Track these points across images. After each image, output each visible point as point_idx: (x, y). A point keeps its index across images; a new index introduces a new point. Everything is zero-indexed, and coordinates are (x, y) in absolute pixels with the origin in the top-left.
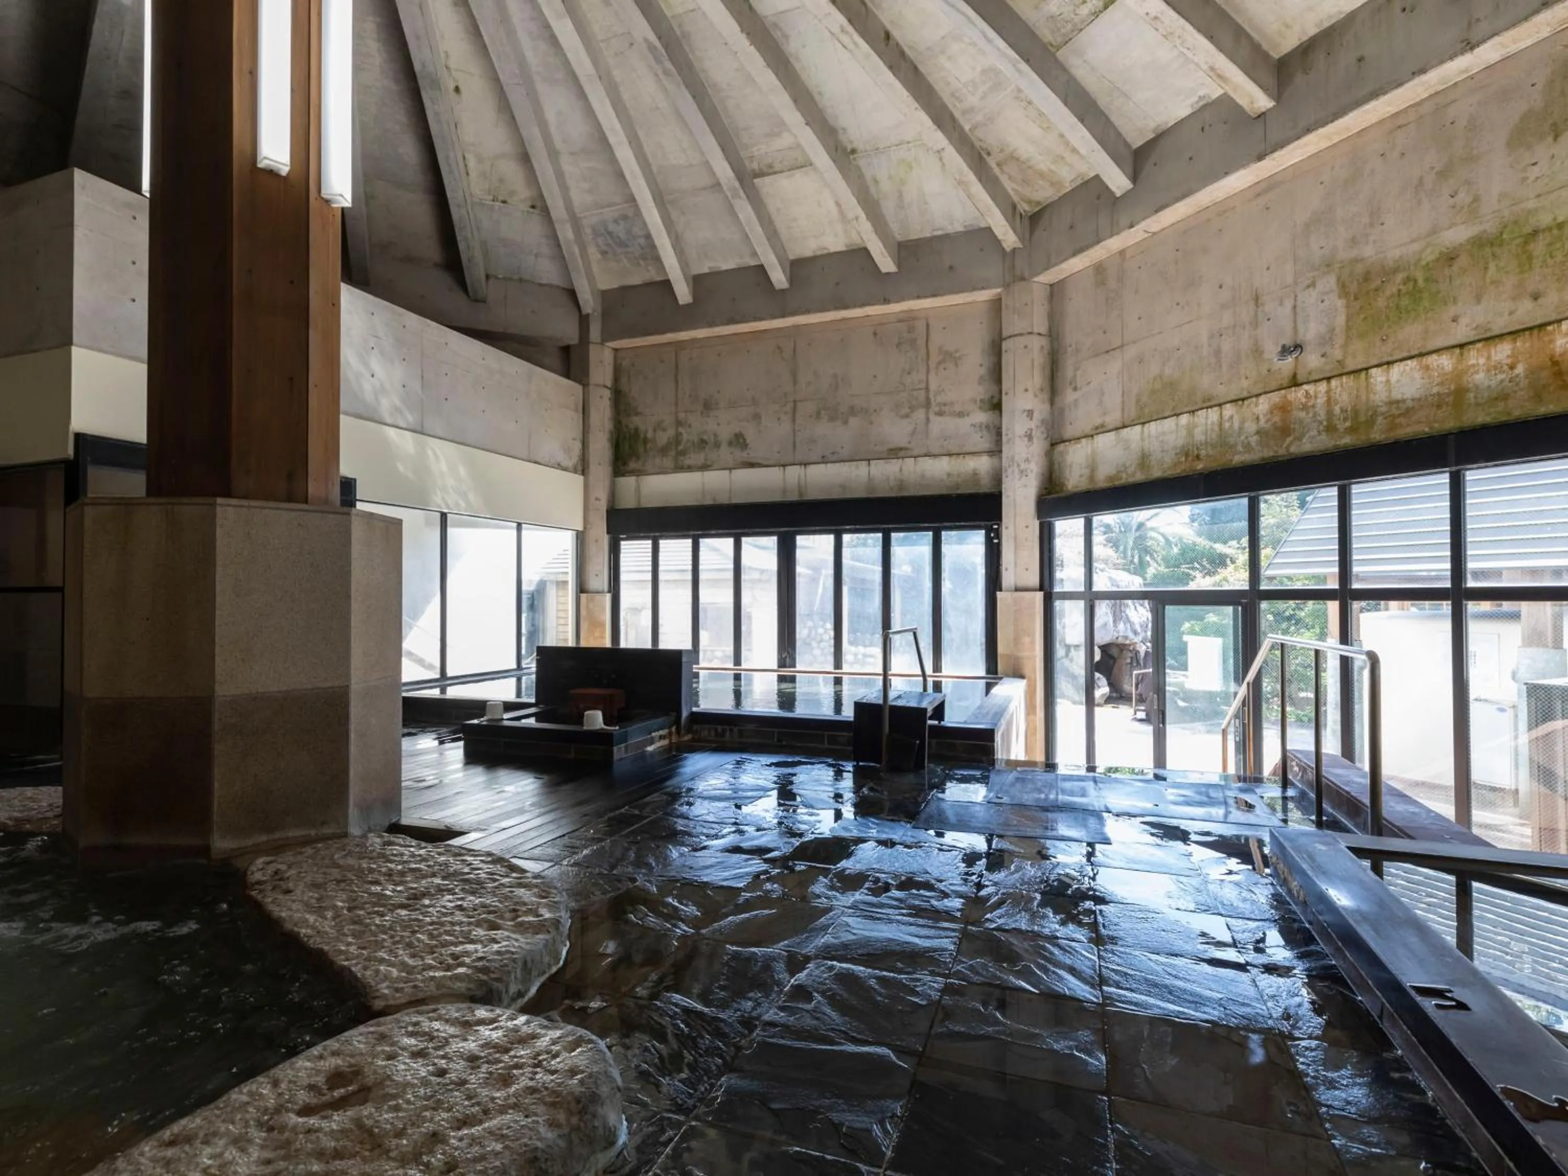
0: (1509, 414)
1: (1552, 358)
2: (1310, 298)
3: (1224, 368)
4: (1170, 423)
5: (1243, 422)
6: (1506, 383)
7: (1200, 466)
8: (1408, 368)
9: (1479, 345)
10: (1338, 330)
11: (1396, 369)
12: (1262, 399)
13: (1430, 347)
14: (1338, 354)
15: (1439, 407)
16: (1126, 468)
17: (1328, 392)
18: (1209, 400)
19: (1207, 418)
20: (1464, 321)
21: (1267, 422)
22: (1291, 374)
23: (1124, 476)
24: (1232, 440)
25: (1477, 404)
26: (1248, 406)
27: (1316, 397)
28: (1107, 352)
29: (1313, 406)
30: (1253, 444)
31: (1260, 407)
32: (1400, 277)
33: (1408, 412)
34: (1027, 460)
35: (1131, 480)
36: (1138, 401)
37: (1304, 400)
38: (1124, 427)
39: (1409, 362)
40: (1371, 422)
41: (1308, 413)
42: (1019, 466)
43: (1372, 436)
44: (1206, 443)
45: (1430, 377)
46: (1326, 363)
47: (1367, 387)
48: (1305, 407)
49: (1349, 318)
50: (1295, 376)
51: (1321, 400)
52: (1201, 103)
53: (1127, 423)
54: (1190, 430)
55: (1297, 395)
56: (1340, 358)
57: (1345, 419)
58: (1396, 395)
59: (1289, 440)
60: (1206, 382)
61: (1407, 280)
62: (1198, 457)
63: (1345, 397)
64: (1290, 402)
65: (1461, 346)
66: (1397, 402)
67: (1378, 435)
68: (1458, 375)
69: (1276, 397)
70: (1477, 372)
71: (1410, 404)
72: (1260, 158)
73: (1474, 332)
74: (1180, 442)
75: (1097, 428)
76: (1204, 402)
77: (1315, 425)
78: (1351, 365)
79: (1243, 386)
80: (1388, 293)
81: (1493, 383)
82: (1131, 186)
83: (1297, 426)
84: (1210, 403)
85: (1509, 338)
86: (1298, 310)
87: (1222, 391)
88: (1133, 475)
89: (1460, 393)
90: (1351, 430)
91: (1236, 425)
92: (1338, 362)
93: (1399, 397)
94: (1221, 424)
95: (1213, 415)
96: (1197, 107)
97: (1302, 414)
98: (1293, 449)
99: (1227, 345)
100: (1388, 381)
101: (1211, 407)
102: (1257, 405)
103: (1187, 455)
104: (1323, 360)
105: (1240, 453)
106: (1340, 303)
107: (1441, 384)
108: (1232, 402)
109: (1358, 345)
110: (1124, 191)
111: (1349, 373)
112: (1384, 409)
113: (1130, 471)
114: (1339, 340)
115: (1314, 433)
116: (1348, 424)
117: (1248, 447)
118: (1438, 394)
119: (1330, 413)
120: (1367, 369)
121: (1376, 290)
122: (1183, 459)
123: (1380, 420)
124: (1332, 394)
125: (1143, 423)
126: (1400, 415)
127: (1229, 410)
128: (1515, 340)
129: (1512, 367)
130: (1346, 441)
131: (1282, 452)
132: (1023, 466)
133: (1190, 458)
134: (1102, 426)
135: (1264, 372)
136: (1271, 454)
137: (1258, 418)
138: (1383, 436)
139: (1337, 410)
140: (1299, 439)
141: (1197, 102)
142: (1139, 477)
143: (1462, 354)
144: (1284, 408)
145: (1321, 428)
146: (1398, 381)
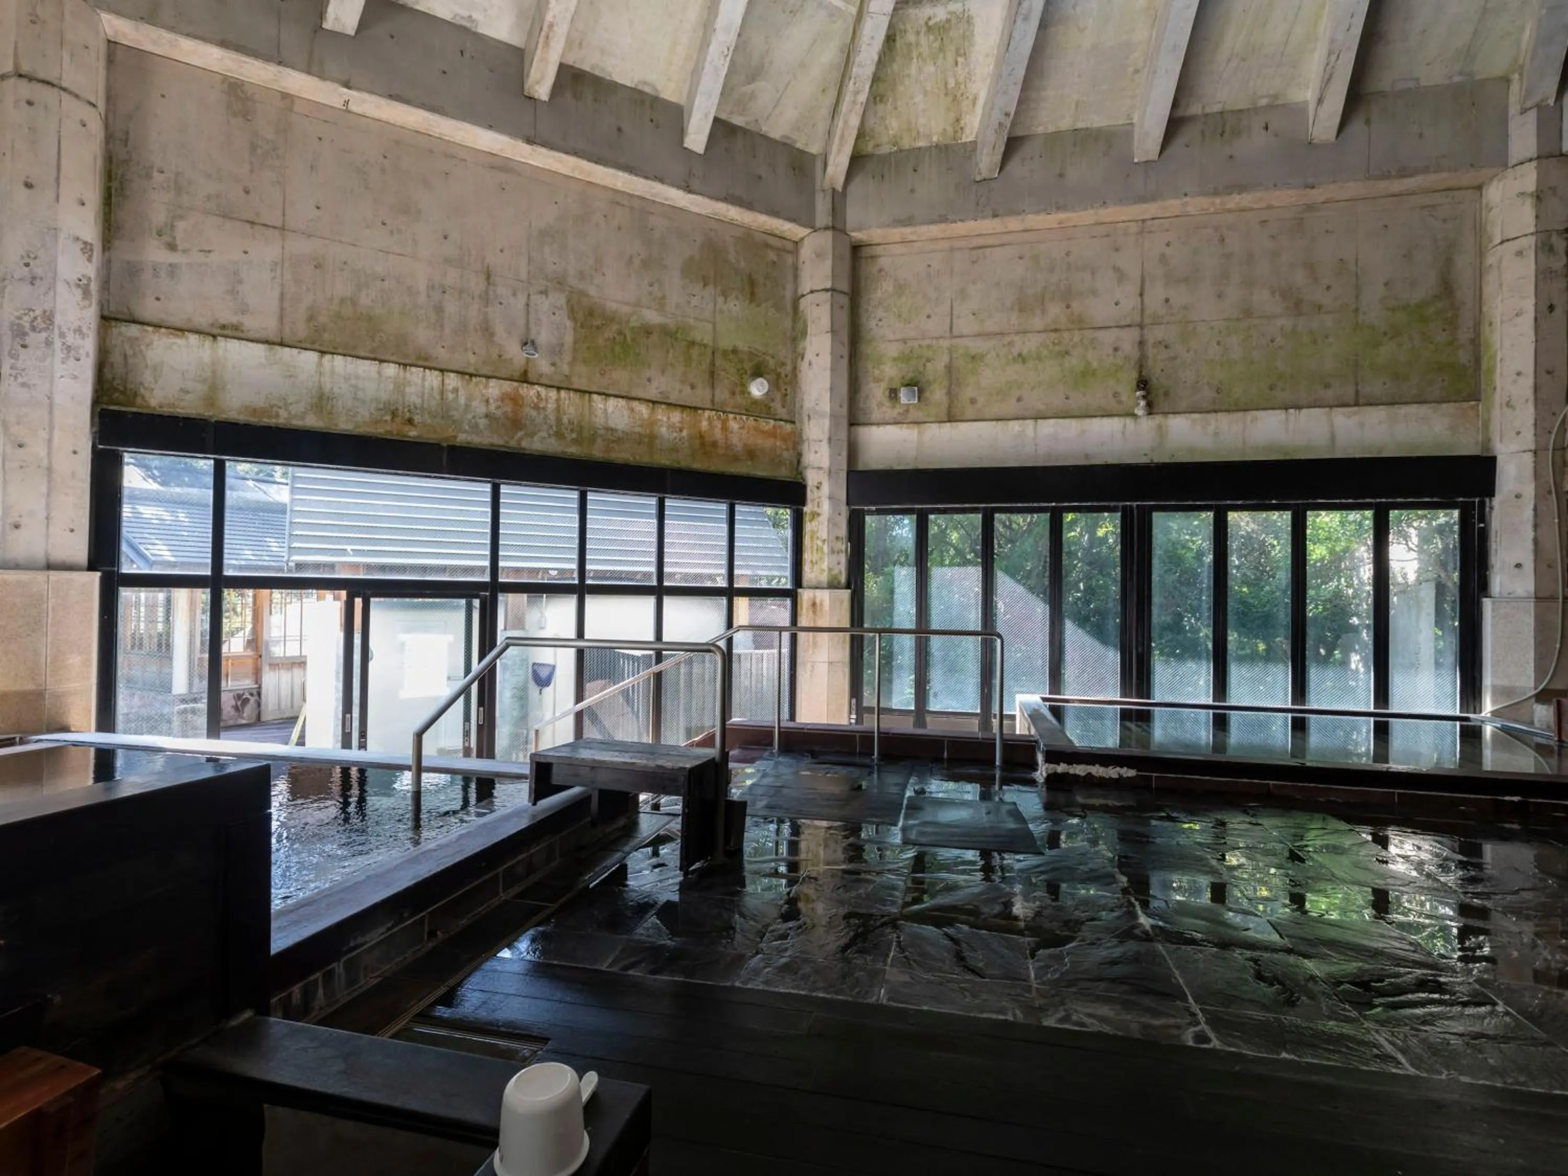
0: (679, 463)
1: (700, 432)
2: (543, 304)
3: (447, 331)
4: (366, 368)
5: (470, 398)
6: (677, 440)
7: (413, 433)
8: (619, 405)
9: (663, 406)
10: (566, 347)
11: (612, 402)
12: (493, 382)
13: (634, 394)
14: (566, 369)
15: (639, 443)
16: (287, 405)
17: (558, 400)
18: (426, 359)
19: (424, 379)
20: (654, 384)
21: (498, 408)
22: (522, 371)
23: (283, 414)
24: (456, 415)
25: (661, 450)
26: (477, 384)
27: (547, 401)
28: (252, 223)
29: (544, 409)
30: (481, 427)
31: (490, 390)
32: (615, 327)
33: (619, 440)
34: (79, 330)
35: (297, 423)
36: (311, 318)
37: (535, 400)
38: (282, 344)
39: (620, 400)
40: (593, 439)
41: (539, 414)
42: (62, 335)
43: (594, 452)
44: (422, 408)
45: (634, 418)
46: (555, 373)
47: (590, 410)
48: (536, 407)
49: (575, 342)
50: (525, 372)
51: (551, 406)
52: (464, 23)
53: (287, 340)
54: (400, 386)
55: (530, 392)
56: (567, 373)
57: (572, 431)
58: (612, 424)
59: (520, 434)
60: (422, 336)
61: (620, 333)
62: (410, 421)
63: (572, 410)
64: (522, 398)
65: (654, 402)
66: (612, 430)
67: (597, 452)
68: (652, 423)
69: (508, 386)
70: (661, 426)
71: (621, 434)
72: (530, 141)
73: (659, 395)
74: (384, 396)
75: (223, 327)
76: (419, 358)
77: (545, 427)
78: (577, 383)
79: (471, 361)
80: (606, 335)
81: (672, 437)
82: (352, 33)
83: (528, 422)
84: (425, 362)
85: (680, 409)
86: (531, 310)
87: (442, 355)
88: (303, 418)
89: (652, 437)
90: (576, 442)
91: (462, 400)
92: (566, 376)
93: (613, 426)
94: (442, 392)
95: (433, 379)
96: (459, 21)
97: (534, 413)
98: (524, 444)
99: (451, 307)
100: (605, 410)
101: (430, 368)
102: (486, 387)
103: (394, 414)
104: (553, 368)
105: (465, 432)
106: (569, 324)
107: (641, 426)
108: (457, 372)
109: (581, 369)
110: (338, 28)
111: (576, 390)
112: (602, 432)
113: (294, 409)
114: (568, 357)
115: (544, 434)
116: (574, 436)
117: (475, 427)
118: (639, 433)
119: (559, 421)
120: (590, 393)
121: (598, 328)
122: (388, 418)
123: (599, 440)
124: (561, 403)
125: (323, 353)
126: (613, 441)
127: (452, 381)
128: (682, 412)
129: (681, 430)
130: (573, 450)
131: (513, 443)
132: (70, 339)
133: (398, 420)
134: (236, 328)
135: (495, 356)
136: (501, 442)
137: (487, 401)
138: (601, 455)
139: (565, 420)
140: (531, 435)
141: (463, 18)
142: (312, 422)
143: (653, 408)
144: (515, 400)
145: (551, 432)
146: (613, 412)
